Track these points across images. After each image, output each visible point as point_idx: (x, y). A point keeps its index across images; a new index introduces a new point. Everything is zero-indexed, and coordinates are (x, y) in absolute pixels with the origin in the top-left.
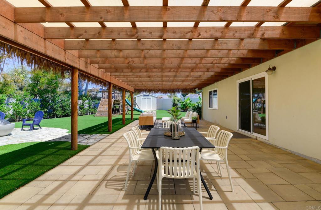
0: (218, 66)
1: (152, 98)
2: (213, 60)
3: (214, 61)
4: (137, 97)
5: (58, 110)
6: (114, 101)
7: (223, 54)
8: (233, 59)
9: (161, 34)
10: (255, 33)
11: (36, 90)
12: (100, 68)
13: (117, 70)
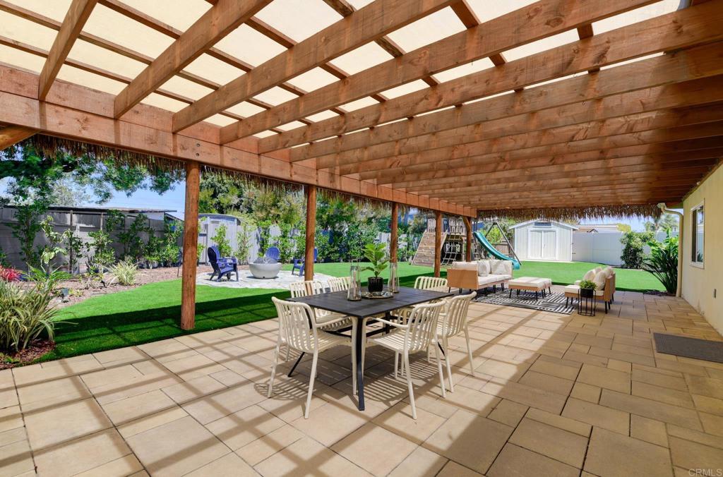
0: (614, 143)
1: (557, 232)
2: (574, 132)
3: (577, 133)
4: (517, 228)
5: (354, 249)
6: (448, 236)
7: (572, 116)
8: (643, 119)
9: (377, 115)
10: (575, 60)
11: (325, 217)
12: (362, 179)
13: (394, 178)
